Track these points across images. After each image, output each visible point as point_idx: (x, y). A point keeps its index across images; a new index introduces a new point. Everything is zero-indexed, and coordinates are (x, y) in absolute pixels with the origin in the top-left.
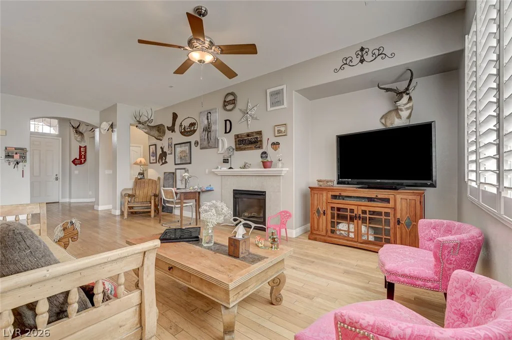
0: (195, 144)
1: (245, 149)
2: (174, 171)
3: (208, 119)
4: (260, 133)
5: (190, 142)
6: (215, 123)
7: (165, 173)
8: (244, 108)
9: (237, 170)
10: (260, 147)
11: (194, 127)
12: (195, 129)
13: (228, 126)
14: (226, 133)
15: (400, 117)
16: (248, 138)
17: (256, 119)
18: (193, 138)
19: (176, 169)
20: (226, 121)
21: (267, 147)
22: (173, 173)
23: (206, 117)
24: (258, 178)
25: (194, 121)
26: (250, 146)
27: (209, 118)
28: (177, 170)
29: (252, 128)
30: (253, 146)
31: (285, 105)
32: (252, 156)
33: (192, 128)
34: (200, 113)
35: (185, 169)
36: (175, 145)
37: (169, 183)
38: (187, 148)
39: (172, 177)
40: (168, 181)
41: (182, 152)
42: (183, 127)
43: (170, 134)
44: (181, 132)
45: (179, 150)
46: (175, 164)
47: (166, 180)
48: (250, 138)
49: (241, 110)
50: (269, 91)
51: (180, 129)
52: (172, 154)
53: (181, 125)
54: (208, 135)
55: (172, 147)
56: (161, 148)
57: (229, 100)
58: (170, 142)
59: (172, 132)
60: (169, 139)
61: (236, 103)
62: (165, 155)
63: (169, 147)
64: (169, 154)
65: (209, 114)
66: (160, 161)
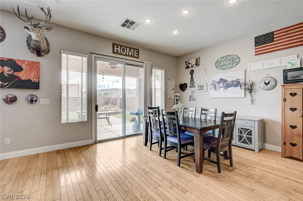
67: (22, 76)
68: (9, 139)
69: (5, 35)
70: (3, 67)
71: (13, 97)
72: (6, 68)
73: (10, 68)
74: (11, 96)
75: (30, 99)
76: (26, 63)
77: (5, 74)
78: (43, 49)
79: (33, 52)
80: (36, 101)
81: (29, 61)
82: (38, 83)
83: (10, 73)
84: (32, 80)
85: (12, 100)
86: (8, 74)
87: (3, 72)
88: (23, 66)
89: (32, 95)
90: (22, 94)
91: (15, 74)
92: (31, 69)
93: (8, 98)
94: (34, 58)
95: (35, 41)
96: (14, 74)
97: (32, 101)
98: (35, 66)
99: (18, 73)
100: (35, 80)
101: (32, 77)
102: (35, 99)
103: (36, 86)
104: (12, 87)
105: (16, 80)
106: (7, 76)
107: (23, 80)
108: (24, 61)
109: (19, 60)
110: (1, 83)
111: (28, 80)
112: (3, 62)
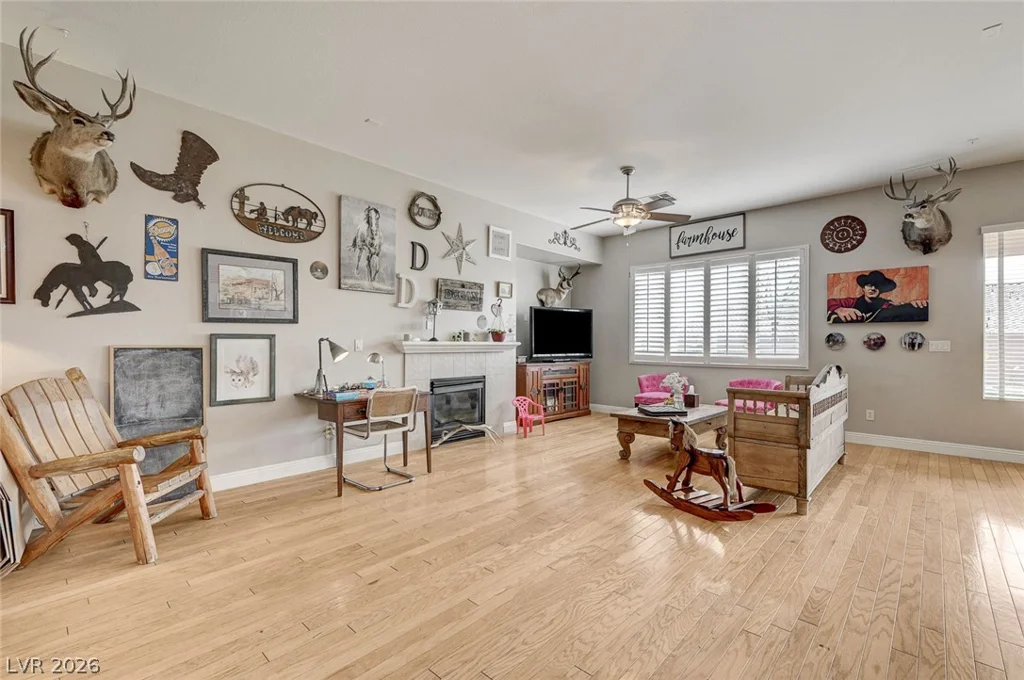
0: (313, 269)
1: (457, 307)
2: (201, 343)
3: (369, 223)
4: (481, 286)
5: (295, 263)
6: (391, 238)
7: (118, 351)
8: (453, 235)
9: (441, 343)
10: (479, 308)
11: (310, 224)
13: (419, 255)
14: (413, 267)
16: (463, 289)
17: (474, 262)
18: (305, 253)
19: (213, 338)
20: (414, 244)
21: (486, 309)
22: (197, 352)
23: (363, 215)
24: (474, 357)
25: (313, 209)
26: (464, 303)
27: (374, 221)
28: (220, 342)
29: (469, 274)
30: (469, 305)
31: (510, 258)
33: (303, 223)
34: (340, 198)
35: (271, 338)
36: (205, 253)
37: (162, 387)
38: (279, 275)
39: (187, 365)
40: (154, 383)
41: (249, 282)
42: (252, 203)
43: (163, 203)
44: (240, 218)
45: (227, 272)
46: (206, 319)
47: (138, 377)
48: (466, 290)
49: (447, 238)
50: (492, 229)
51: (236, 206)
52: (175, 277)
53: (240, 195)
54: (369, 259)
55: (174, 255)
56: (74, 239)
57: (424, 209)
58: (162, 232)
59: (181, 198)
60: (149, 218)
61: (438, 220)
62: (119, 276)
63: (149, 250)
64: (147, 275)
65: (373, 213)
66: (56, 295)
67: (895, 297)
68: (872, 411)
69: (865, 232)
70: (863, 287)
71: (878, 339)
72: (867, 288)
73: (873, 288)
74: (874, 337)
75: (908, 340)
76: (902, 272)
77: (866, 298)
78: (937, 238)
79: (913, 249)
80: (920, 345)
81: (906, 269)
82: (926, 309)
83: (874, 296)
84: (914, 304)
85: (878, 344)
86: (871, 298)
87: (864, 296)
89: (913, 333)
90: (894, 333)
91: (882, 296)
92: (910, 282)
93: (870, 340)
94: (917, 259)
95: (922, 230)
97: (912, 345)
98: (919, 275)
99: (888, 293)
100: (919, 303)
101: (913, 298)
102: (918, 340)
103: (920, 315)
104: (877, 320)
105: (884, 306)
106: (869, 301)
107: (897, 307)
108: (899, 269)
109: (888, 270)
110: (859, 314)
111: (906, 304)
112: (863, 280)
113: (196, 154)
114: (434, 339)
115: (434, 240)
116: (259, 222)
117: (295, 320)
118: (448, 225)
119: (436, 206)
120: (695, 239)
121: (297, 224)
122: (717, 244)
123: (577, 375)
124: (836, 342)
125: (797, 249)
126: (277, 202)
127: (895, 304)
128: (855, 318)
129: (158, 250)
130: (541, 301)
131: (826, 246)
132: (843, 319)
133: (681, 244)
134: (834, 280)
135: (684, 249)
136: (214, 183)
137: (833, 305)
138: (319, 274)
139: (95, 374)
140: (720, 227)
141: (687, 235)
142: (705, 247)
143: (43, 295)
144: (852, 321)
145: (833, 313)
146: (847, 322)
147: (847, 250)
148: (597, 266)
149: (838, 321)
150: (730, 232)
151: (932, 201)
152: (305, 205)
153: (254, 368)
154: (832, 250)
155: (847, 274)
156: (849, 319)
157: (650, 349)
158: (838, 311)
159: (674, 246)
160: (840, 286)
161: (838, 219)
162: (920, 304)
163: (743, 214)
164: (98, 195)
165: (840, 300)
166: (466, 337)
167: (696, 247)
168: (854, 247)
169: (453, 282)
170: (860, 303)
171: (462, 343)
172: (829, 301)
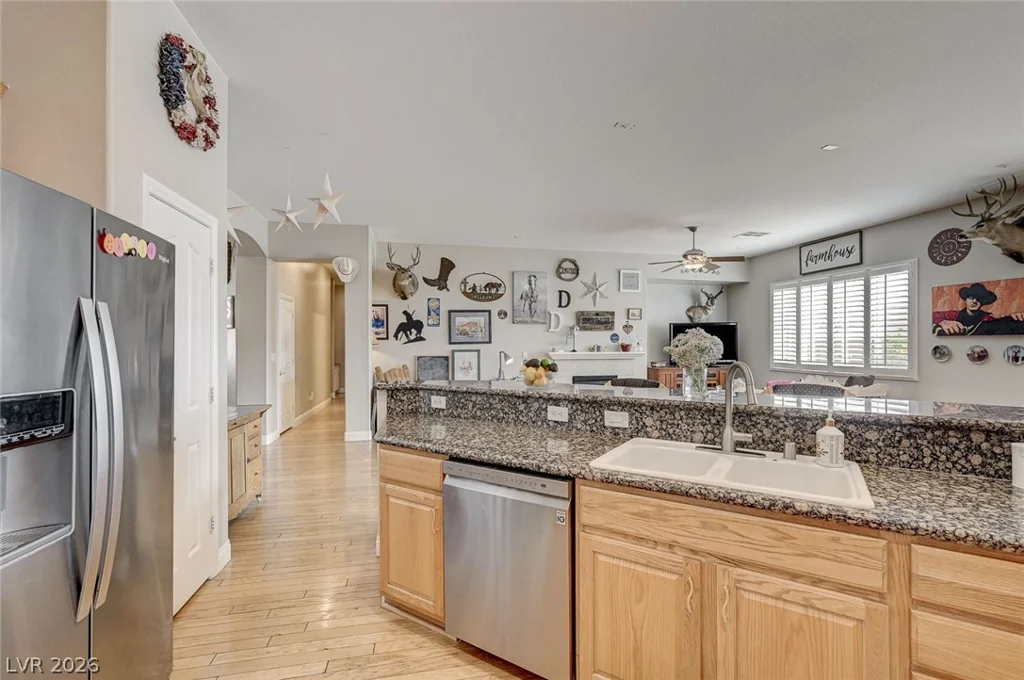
0: (499, 314)
1: (591, 329)
2: (449, 354)
3: (530, 284)
4: (612, 314)
5: (489, 312)
6: (544, 291)
7: (419, 358)
8: (589, 282)
9: (580, 353)
10: (611, 329)
11: (497, 290)
12: (500, 292)
13: (564, 300)
14: (560, 306)
15: (707, 314)
16: (597, 317)
17: (606, 297)
18: (495, 306)
19: (453, 352)
20: (560, 292)
21: (618, 329)
22: (447, 358)
23: (527, 280)
24: (608, 362)
25: (499, 282)
26: (598, 326)
27: (533, 283)
28: (456, 353)
29: (602, 306)
30: (602, 327)
31: (639, 291)
32: (602, 337)
33: (493, 291)
34: (513, 273)
35: (478, 351)
36: (450, 312)
37: (433, 374)
38: (481, 319)
39: (442, 364)
40: (431, 372)
41: (469, 324)
42: (470, 285)
43: (434, 292)
44: (465, 293)
45: (460, 320)
46: (451, 343)
47: (425, 369)
48: (599, 317)
49: (585, 284)
50: (622, 272)
51: (463, 287)
52: (438, 325)
53: (464, 282)
54: (530, 305)
55: (438, 315)
56: (405, 313)
57: (568, 268)
58: (433, 305)
59: (440, 289)
60: (429, 299)
61: (578, 274)
62: (419, 326)
63: (429, 314)
64: (429, 325)
65: (533, 278)
66: (400, 335)
67: (996, 310)
69: (970, 245)
70: (965, 300)
71: (982, 352)
72: (969, 301)
73: (975, 300)
74: (978, 350)
75: (1011, 354)
76: (1002, 284)
77: (968, 311)
80: (1023, 359)
81: (1006, 280)
83: (975, 309)
84: (1014, 317)
85: (981, 357)
86: (972, 311)
87: (965, 309)
88: (997, 292)
89: (1016, 347)
90: (997, 346)
91: (984, 308)
92: (1010, 294)
93: (974, 353)
96: (982, 309)
97: (1016, 359)
98: (1019, 287)
99: (989, 306)
100: (1019, 315)
102: (1021, 354)
103: (1020, 328)
104: (979, 333)
105: (985, 319)
106: (970, 313)
107: (998, 320)
108: (999, 282)
109: (989, 282)
110: (962, 327)
111: (1006, 318)
112: (965, 292)
113: (447, 266)
114: (574, 351)
115: (575, 288)
116: (473, 294)
117: (490, 342)
118: (585, 275)
119: (575, 265)
120: (821, 256)
121: (492, 292)
122: (839, 261)
123: (717, 378)
124: (943, 355)
125: (906, 263)
126: (480, 282)
127: (996, 317)
128: (957, 331)
129: (432, 313)
130: (689, 317)
131: (933, 259)
132: (947, 332)
133: (809, 262)
134: (938, 292)
135: (813, 267)
136: (454, 279)
137: (938, 317)
138: (502, 316)
139: (411, 367)
140: (841, 245)
141: (815, 253)
142: (828, 264)
143: (396, 336)
144: (955, 334)
145: (938, 326)
146: (951, 334)
147: (954, 263)
148: (747, 283)
149: (942, 334)
150: (849, 249)
151: (994, 219)
152: (494, 280)
153: (470, 367)
154: (939, 263)
155: (950, 286)
156: (952, 332)
157: (785, 358)
158: (942, 324)
159: (804, 264)
160: (942, 300)
161: (944, 232)
162: (1020, 317)
163: (860, 232)
164: (412, 294)
165: (944, 313)
166: (599, 349)
167: (822, 264)
168: (959, 260)
169: (588, 313)
170: (961, 316)
171: (596, 353)
172: (934, 314)
